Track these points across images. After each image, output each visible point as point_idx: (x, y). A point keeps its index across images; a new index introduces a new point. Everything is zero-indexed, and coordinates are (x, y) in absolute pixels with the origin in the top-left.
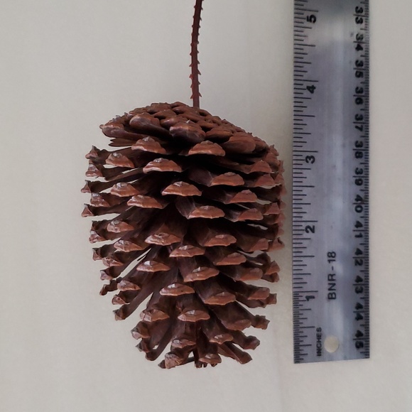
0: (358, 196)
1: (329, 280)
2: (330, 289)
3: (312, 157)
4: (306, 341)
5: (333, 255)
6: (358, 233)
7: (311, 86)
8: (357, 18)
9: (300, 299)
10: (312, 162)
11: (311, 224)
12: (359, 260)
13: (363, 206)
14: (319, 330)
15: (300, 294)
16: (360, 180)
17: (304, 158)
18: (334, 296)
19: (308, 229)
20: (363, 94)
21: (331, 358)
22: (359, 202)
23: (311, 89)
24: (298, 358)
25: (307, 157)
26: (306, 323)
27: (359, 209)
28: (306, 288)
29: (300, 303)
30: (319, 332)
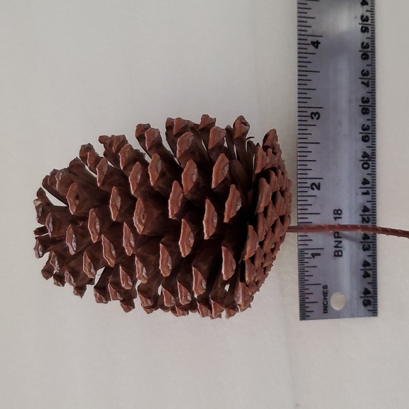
0: (365, 153)
2: (336, 247)
3: (317, 113)
4: (312, 298)
5: (339, 212)
6: (365, 190)
7: (315, 41)
9: (306, 256)
10: (318, 119)
11: (316, 182)
12: (365, 217)
13: (370, 163)
14: (325, 287)
15: (306, 251)
16: (367, 136)
18: (340, 254)
19: (314, 187)
20: (369, 49)
21: (337, 315)
22: (366, 159)
23: (316, 44)
24: (304, 315)
25: (312, 113)
26: (311, 280)
27: (366, 166)
28: (311, 245)
29: (306, 260)
30: (325, 290)
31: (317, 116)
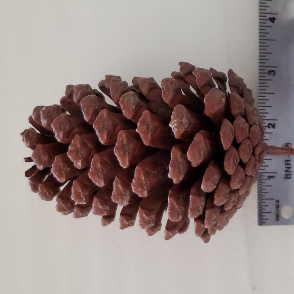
1: (286, 164)
2: (286, 171)
3: (273, 71)
4: (267, 209)
7: (272, 17)
9: (264, 178)
10: (274, 75)
11: (272, 122)
14: (278, 201)
15: (264, 174)
17: (267, 72)
18: (289, 176)
19: (270, 126)
21: (286, 222)
23: (273, 20)
24: (262, 221)
25: (270, 71)
26: (267, 196)
28: (267, 169)
29: (263, 181)
30: (277, 203)
31: (273, 73)
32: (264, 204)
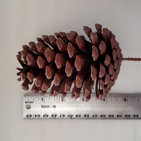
1: (47, 106)
8: (127, 115)
17: (83, 98)
32: (32, 96)
